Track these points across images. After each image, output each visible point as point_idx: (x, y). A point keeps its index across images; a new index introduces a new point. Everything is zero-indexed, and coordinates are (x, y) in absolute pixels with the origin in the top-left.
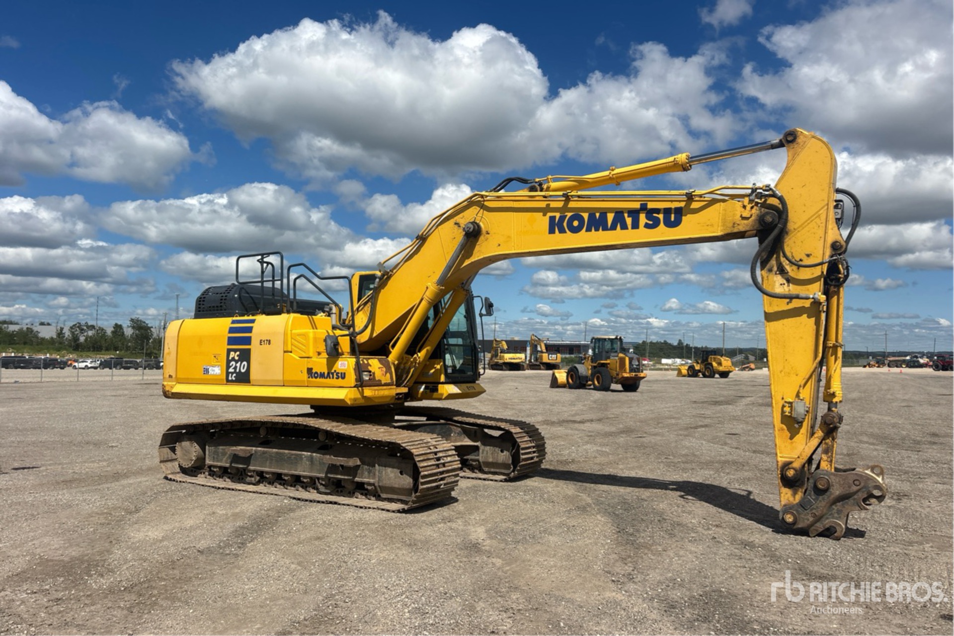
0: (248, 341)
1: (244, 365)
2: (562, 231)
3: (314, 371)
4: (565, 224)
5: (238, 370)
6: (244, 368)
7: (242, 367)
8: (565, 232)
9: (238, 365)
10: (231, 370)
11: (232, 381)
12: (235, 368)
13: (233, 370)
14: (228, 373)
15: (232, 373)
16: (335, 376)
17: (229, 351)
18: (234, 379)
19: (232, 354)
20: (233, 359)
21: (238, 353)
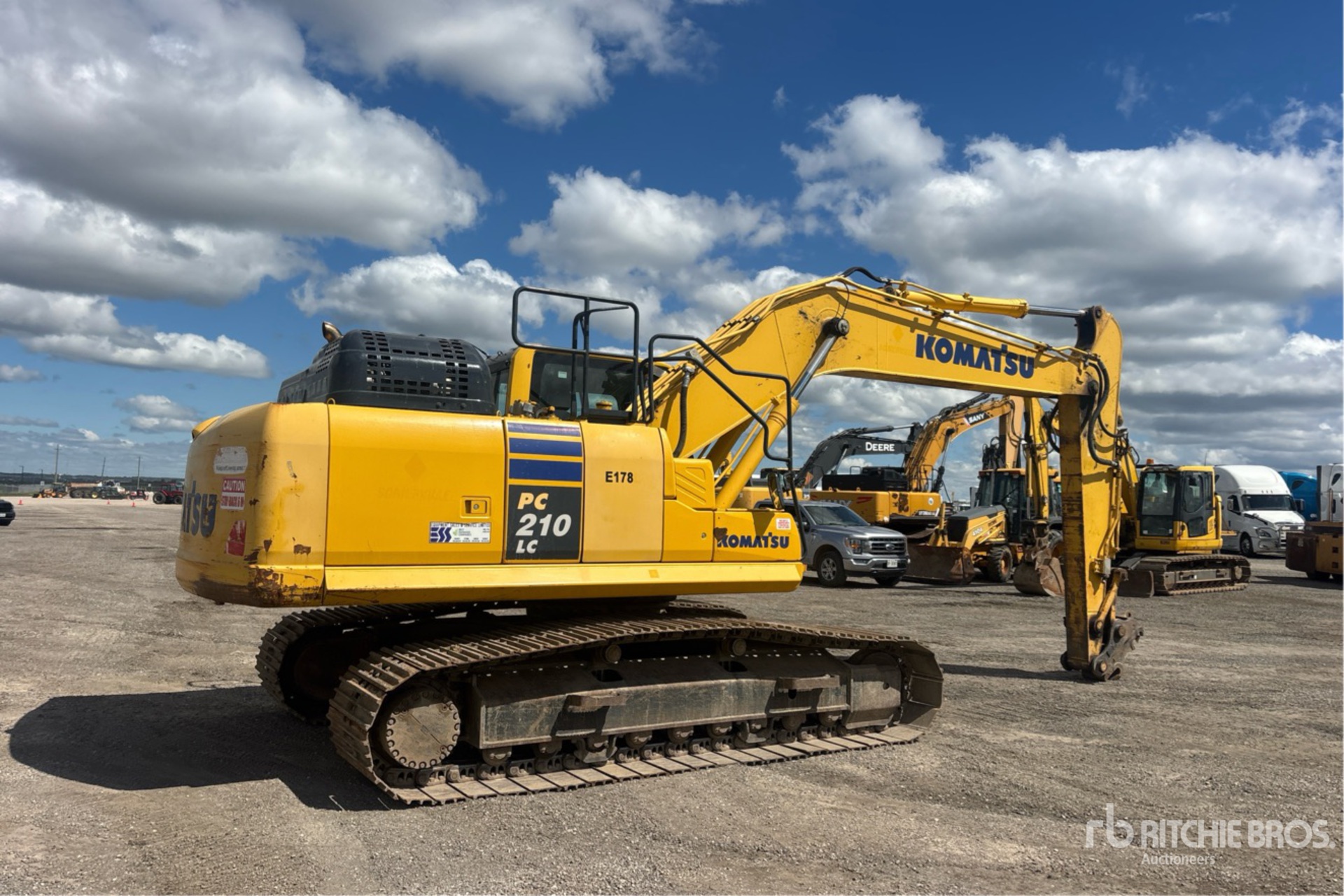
0: (575, 472)
1: (563, 523)
2: (930, 357)
3: (729, 534)
4: (933, 348)
5: (544, 532)
6: (561, 528)
7: (561, 526)
8: (933, 359)
9: (546, 521)
10: (522, 532)
11: (526, 556)
12: (537, 527)
13: (530, 533)
14: (512, 540)
15: (527, 540)
16: (770, 543)
17: (514, 493)
18: (530, 550)
19: (525, 499)
20: (530, 508)
21: (545, 496)
